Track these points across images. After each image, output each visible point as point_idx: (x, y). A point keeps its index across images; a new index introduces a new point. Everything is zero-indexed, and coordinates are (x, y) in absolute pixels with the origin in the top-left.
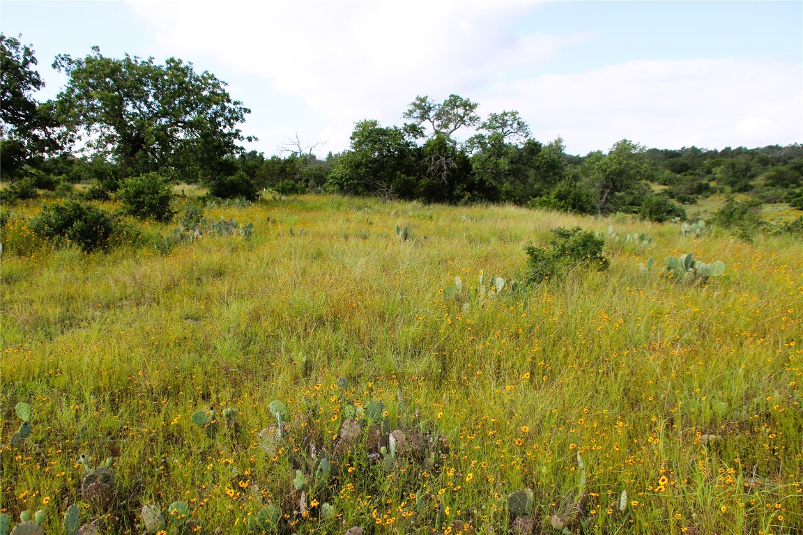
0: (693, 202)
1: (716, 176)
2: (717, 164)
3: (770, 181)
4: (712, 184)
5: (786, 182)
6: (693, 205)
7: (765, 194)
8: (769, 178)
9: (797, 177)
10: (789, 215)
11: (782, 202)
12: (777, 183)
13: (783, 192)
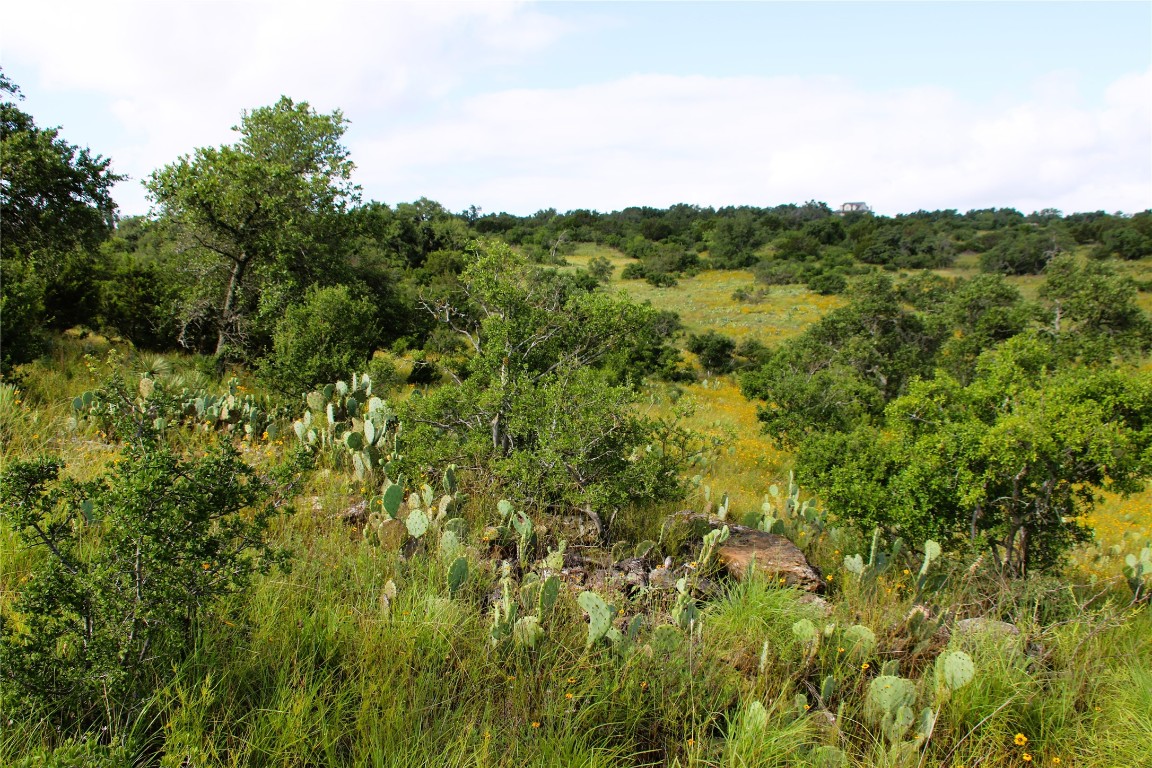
0: (671, 283)
1: (707, 244)
2: (710, 226)
3: (781, 251)
4: (703, 256)
5: (802, 252)
6: (671, 288)
7: (773, 271)
8: (780, 247)
9: (816, 245)
10: (807, 303)
11: (797, 283)
12: (790, 254)
13: (798, 268)
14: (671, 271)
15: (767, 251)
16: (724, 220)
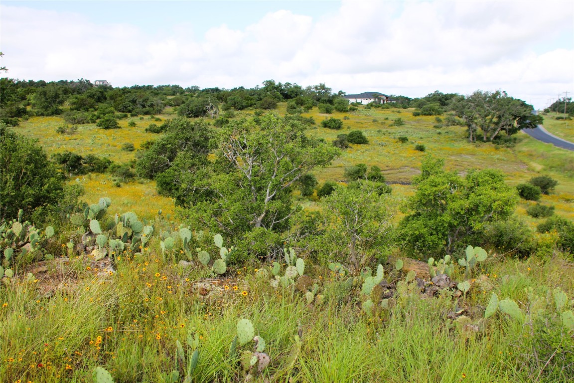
14: (12, 117)
15: (66, 106)
16: (41, 89)
